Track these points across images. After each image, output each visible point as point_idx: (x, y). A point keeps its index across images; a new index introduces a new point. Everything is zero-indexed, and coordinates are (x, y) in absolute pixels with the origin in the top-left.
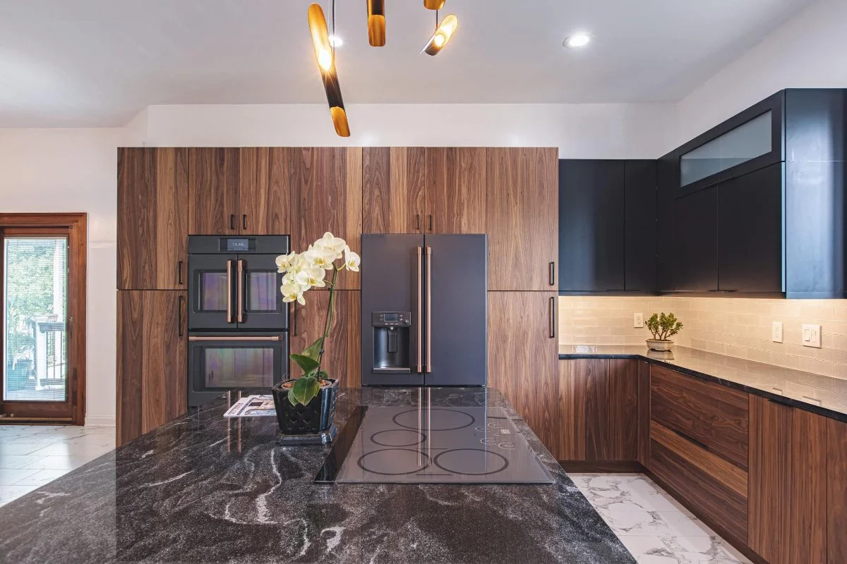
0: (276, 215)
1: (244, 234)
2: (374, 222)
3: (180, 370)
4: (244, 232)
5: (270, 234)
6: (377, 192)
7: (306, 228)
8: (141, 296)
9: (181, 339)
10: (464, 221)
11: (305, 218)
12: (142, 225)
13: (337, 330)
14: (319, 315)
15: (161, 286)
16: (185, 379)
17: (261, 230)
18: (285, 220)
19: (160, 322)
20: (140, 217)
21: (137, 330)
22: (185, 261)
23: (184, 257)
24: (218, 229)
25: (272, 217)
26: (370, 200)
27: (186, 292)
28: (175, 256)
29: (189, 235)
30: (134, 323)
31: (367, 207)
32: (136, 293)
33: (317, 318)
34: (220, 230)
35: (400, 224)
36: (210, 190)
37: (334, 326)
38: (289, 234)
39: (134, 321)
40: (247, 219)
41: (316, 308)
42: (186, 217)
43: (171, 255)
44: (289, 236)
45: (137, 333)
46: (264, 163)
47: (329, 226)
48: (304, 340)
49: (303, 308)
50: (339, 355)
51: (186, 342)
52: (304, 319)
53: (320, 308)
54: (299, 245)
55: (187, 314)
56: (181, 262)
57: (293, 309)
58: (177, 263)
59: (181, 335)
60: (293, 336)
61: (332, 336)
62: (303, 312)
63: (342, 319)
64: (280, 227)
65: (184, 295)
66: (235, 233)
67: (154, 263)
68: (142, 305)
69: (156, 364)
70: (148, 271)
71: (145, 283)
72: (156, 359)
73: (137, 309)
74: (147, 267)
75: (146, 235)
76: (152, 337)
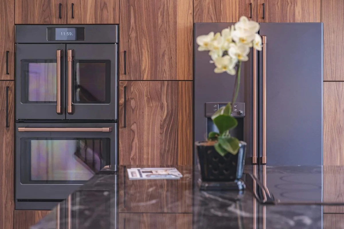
0: (105, 4)
1: (72, 23)
2: (206, 11)
3: (6, 161)
4: (72, 22)
5: (99, 23)
7: (135, 17)
9: (8, 131)
10: (298, 10)
11: (134, 7)
13: (167, 122)
14: (148, 106)
16: (11, 173)
17: (89, 19)
18: (114, 9)
22: (12, 51)
23: (10, 47)
24: (45, 19)
25: (101, 6)
27: (13, 82)
28: (1, 46)
29: (15, 24)
33: (146, 109)
34: (48, 20)
35: (231, 12)
37: (164, 117)
38: (118, 23)
40: (75, 8)
41: (145, 98)
42: (12, 7)
44: (118, 25)
47: (159, 15)
48: (133, 132)
49: (132, 99)
50: (169, 146)
51: (13, 132)
52: (133, 110)
53: (150, 99)
54: (129, 35)
55: (13, 104)
56: (8, 52)
57: (122, 101)
58: (4, 52)
59: (7, 126)
60: (122, 128)
61: (162, 127)
62: (133, 103)
63: (172, 110)
64: (109, 17)
65: (10, 86)
66: (63, 21)
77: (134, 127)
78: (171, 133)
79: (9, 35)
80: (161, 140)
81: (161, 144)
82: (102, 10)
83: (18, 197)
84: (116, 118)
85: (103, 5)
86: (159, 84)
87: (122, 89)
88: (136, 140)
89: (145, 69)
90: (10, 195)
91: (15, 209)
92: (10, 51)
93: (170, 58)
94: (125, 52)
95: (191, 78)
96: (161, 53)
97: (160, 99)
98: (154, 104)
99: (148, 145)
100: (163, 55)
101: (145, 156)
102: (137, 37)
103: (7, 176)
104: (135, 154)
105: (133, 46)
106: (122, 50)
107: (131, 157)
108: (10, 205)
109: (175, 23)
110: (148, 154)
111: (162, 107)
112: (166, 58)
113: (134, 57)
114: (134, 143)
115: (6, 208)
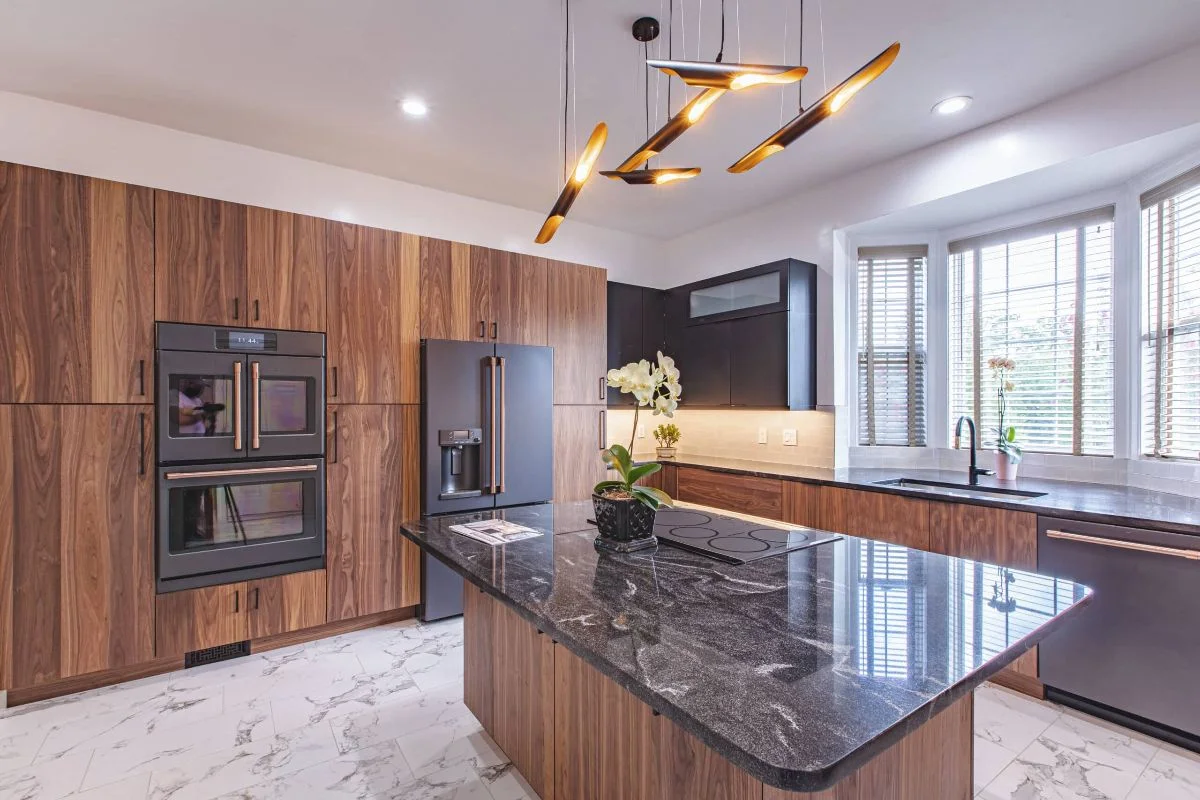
0: (306, 306)
1: (254, 326)
2: (434, 326)
3: (140, 524)
4: (256, 325)
5: (296, 329)
6: (436, 291)
7: (348, 327)
8: (57, 416)
9: (143, 479)
11: (346, 312)
12: (58, 297)
13: (389, 453)
14: (366, 436)
15: (99, 396)
16: (150, 541)
17: (282, 322)
18: (319, 313)
19: (98, 454)
20: (54, 284)
21: (49, 472)
22: (150, 360)
23: (148, 355)
24: (210, 317)
25: (299, 307)
26: (429, 299)
27: (152, 408)
28: (129, 352)
29: (156, 322)
30: (41, 459)
31: (426, 307)
32: (45, 411)
33: (363, 439)
34: (215, 318)
35: (462, 332)
36: (196, 259)
37: (386, 448)
38: (324, 331)
39: (42, 455)
40: (261, 307)
41: (362, 426)
42: (150, 294)
43: (122, 350)
44: (325, 333)
45: (48, 476)
46: (286, 233)
47: (379, 325)
48: (346, 468)
49: (344, 426)
50: (392, 483)
51: (152, 482)
52: (346, 441)
53: (368, 426)
54: (339, 347)
55: (153, 440)
56: (142, 362)
57: (331, 429)
58: (135, 361)
59: (143, 472)
60: (331, 463)
61: (383, 460)
62: (345, 432)
63: (396, 439)
64: (312, 322)
65: (147, 412)
66: (240, 323)
67: (84, 361)
68: (59, 429)
69: (92, 522)
70: (71, 374)
71: (66, 393)
72: (90, 514)
73: (48, 436)
74: (69, 367)
75: (66, 315)
76: (81, 480)
77: (347, 462)
78: (394, 467)
79: (143, 338)
80: (382, 475)
81: (382, 479)
82: (301, 313)
83: (163, 575)
84: (323, 452)
85: (302, 306)
86: (379, 407)
87: (331, 415)
88: (350, 478)
89: (361, 390)
90: (149, 574)
91: (157, 593)
92: (147, 361)
93: (393, 378)
94: (335, 369)
95: (418, 401)
96: (382, 370)
97: (380, 427)
98: (373, 433)
99: (365, 482)
100: (385, 373)
101: (362, 497)
102: (350, 352)
103: (141, 547)
104: (349, 495)
105: (346, 362)
106: (329, 366)
107: (344, 498)
108: (149, 590)
109: (399, 337)
110: (365, 493)
111: (383, 436)
112: (388, 377)
113: (346, 374)
114: (347, 481)
115: (140, 594)
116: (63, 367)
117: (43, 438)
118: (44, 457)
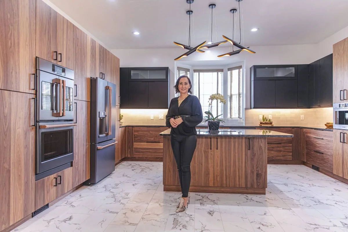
6: (93, 59)
8: (10, 96)
12: (10, 39)
15: (21, 88)
28: (29, 69)
29: (37, 57)
30: (5, 118)
32: (6, 93)
35: (98, 75)
45: (7, 127)
53: (81, 109)
61: (84, 123)
67: (18, 71)
68: (10, 103)
69: (19, 149)
70: (14, 77)
71: (12, 86)
72: (19, 145)
73: (7, 107)
74: (14, 73)
75: (13, 47)
76: (16, 129)
79: (33, 63)
82: (68, 61)
83: (37, 172)
85: (68, 58)
91: (35, 181)
95: (90, 101)
98: (82, 112)
101: (80, 137)
102: (78, 79)
104: (77, 136)
105: (77, 83)
108: (34, 179)
111: (84, 113)
114: (77, 131)
115: (31, 181)
116: (12, 73)
117: (6, 107)
118: (6, 116)
